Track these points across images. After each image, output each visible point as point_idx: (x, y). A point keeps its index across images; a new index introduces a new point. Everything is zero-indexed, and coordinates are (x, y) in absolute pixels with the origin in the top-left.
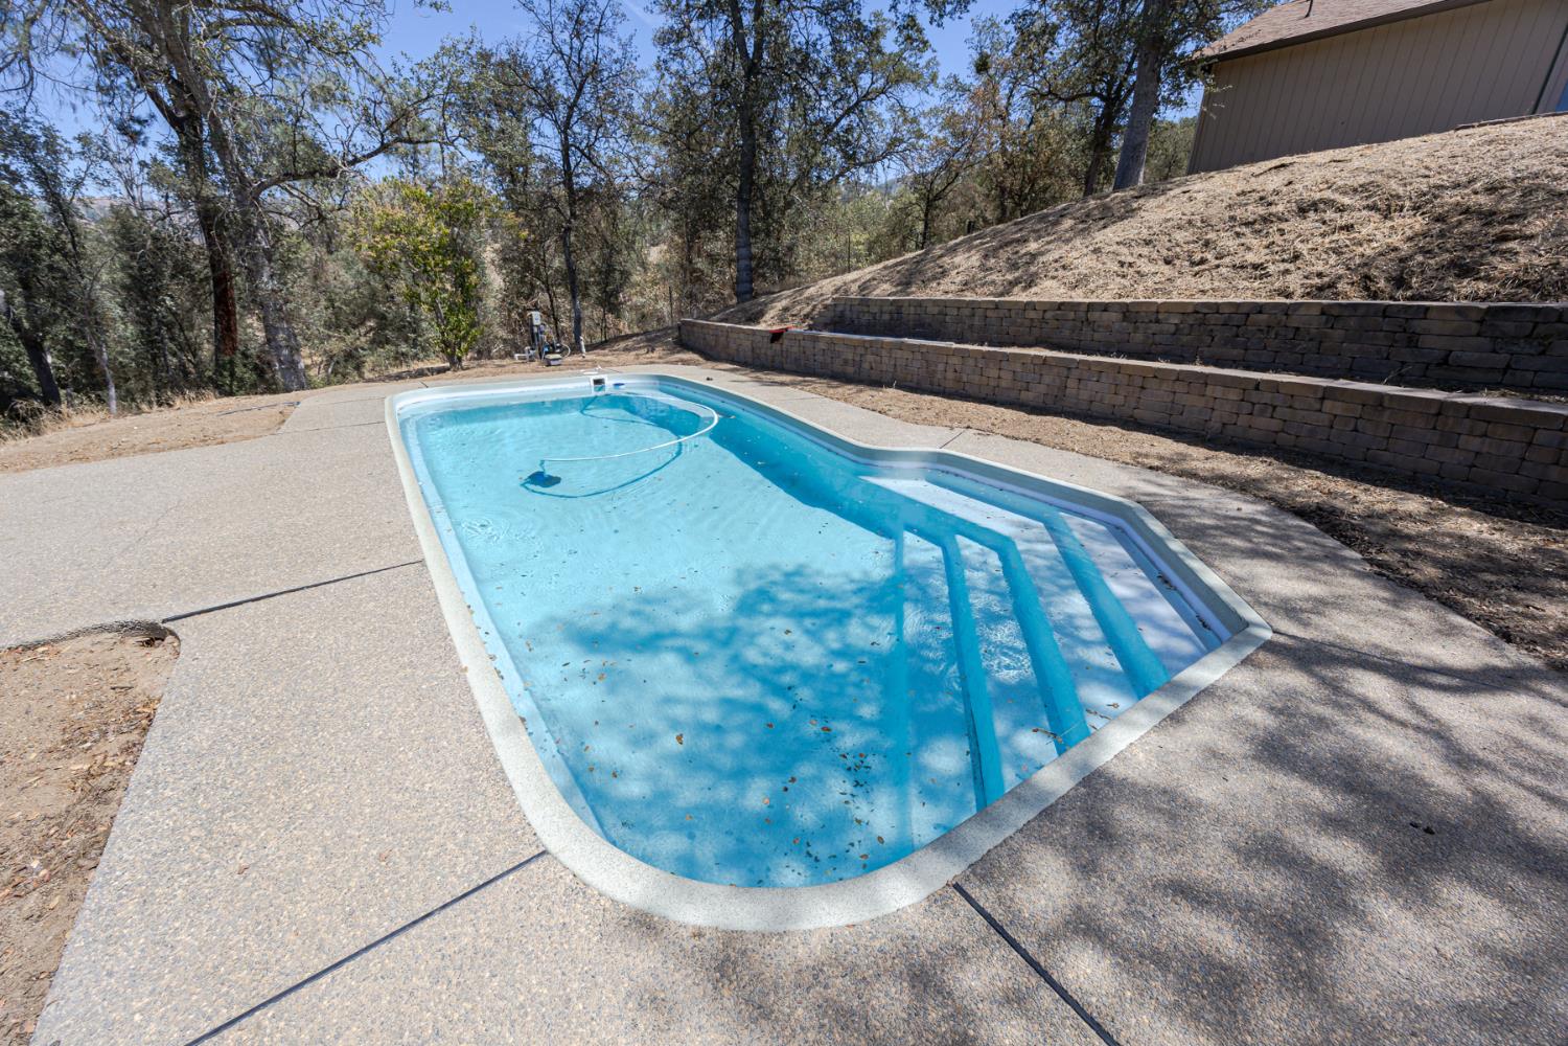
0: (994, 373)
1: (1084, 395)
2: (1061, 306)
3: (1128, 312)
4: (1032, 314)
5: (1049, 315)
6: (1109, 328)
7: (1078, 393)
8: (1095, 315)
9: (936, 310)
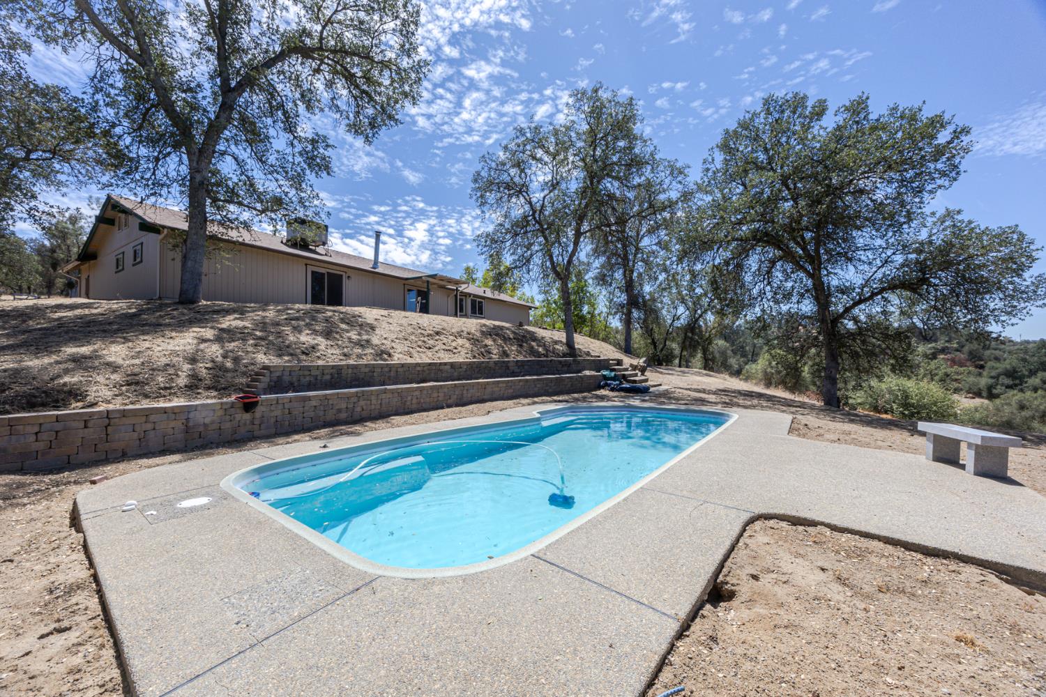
0: (435, 395)
1: (469, 395)
2: (430, 364)
3: (452, 365)
4: (418, 369)
5: (425, 368)
6: (447, 372)
7: (467, 395)
8: (442, 367)
9: (367, 370)
